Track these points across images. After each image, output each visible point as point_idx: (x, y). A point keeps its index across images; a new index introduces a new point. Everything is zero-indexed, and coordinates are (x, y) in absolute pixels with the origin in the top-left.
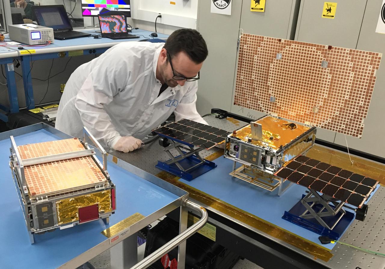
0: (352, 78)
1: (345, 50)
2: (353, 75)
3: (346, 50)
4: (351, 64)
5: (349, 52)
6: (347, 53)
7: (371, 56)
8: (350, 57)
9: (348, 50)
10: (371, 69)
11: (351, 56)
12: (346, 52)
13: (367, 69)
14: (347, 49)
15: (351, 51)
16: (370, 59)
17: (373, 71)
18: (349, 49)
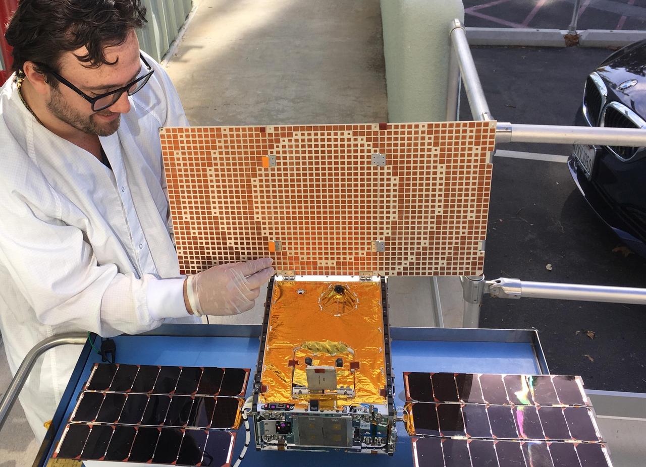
0: (444, 176)
1: (417, 126)
2: (444, 170)
3: (420, 126)
4: (436, 151)
5: (426, 129)
6: (423, 132)
7: (474, 129)
8: (430, 138)
9: (423, 126)
10: (479, 152)
11: (432, 136)
12: (420, 129)
13: (471, 154)
14: (421, 124)
15: (430, 126)
16: (474, 134)
17: (483, 155)
18: (426, 124)
